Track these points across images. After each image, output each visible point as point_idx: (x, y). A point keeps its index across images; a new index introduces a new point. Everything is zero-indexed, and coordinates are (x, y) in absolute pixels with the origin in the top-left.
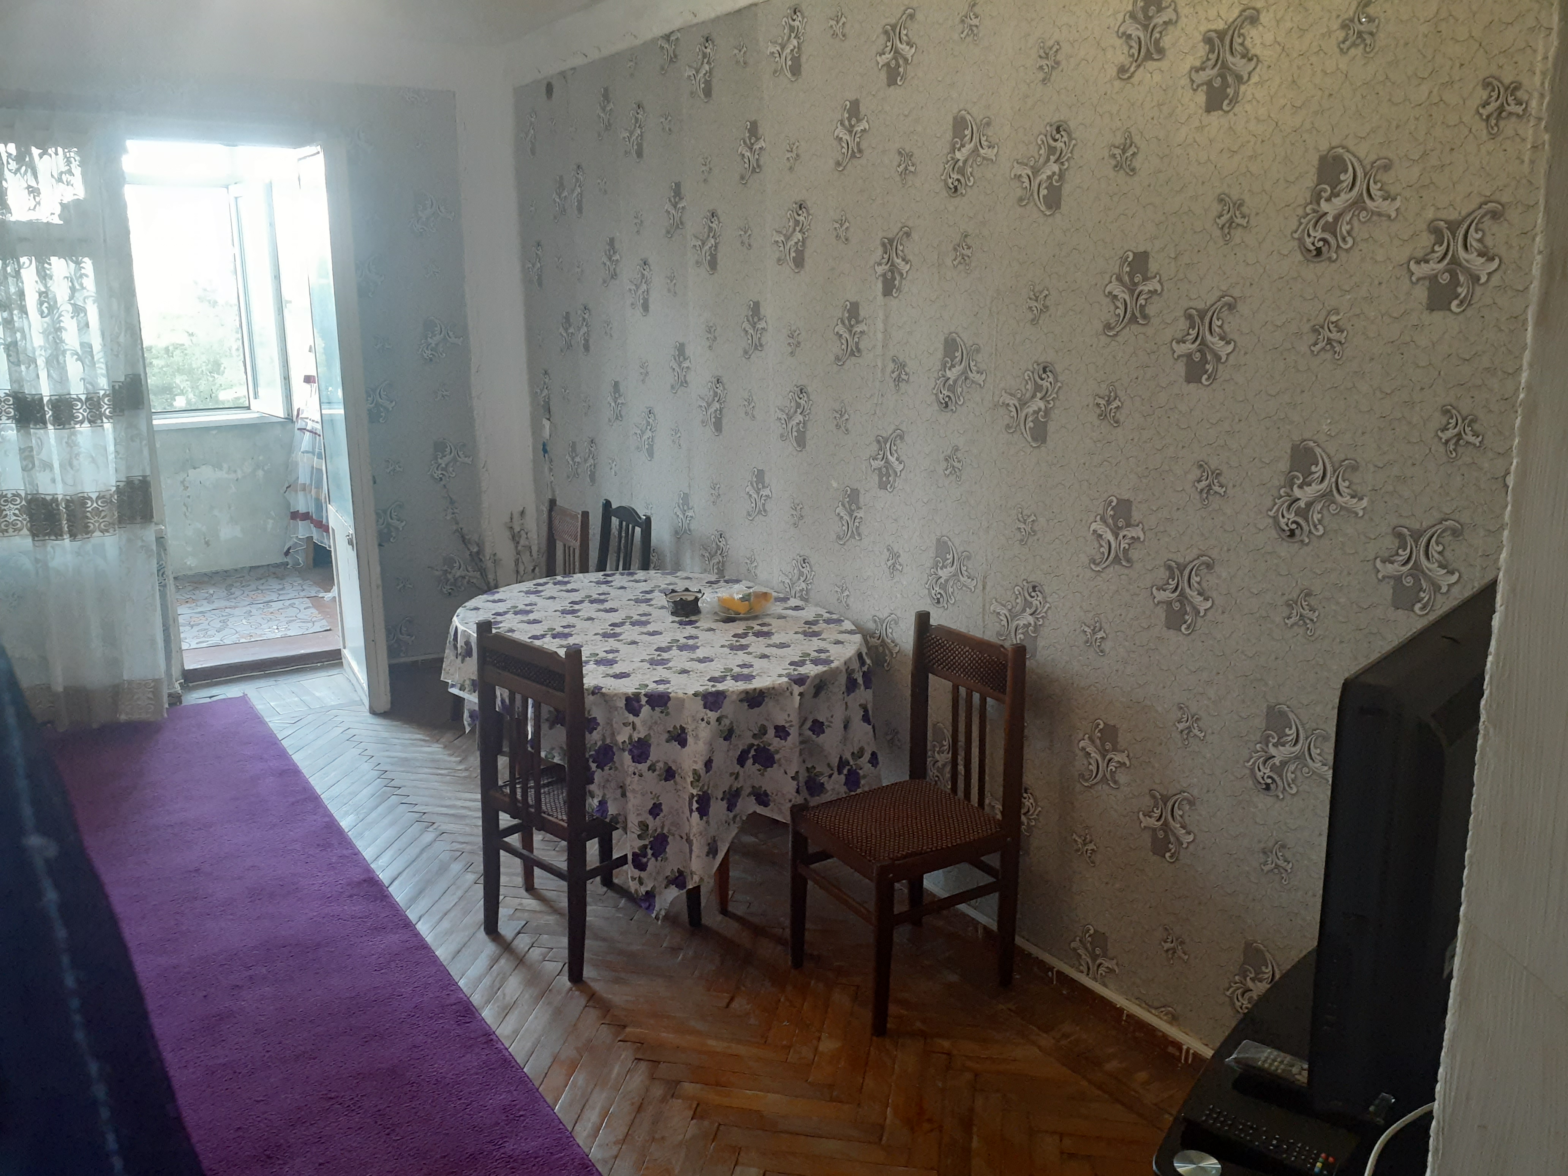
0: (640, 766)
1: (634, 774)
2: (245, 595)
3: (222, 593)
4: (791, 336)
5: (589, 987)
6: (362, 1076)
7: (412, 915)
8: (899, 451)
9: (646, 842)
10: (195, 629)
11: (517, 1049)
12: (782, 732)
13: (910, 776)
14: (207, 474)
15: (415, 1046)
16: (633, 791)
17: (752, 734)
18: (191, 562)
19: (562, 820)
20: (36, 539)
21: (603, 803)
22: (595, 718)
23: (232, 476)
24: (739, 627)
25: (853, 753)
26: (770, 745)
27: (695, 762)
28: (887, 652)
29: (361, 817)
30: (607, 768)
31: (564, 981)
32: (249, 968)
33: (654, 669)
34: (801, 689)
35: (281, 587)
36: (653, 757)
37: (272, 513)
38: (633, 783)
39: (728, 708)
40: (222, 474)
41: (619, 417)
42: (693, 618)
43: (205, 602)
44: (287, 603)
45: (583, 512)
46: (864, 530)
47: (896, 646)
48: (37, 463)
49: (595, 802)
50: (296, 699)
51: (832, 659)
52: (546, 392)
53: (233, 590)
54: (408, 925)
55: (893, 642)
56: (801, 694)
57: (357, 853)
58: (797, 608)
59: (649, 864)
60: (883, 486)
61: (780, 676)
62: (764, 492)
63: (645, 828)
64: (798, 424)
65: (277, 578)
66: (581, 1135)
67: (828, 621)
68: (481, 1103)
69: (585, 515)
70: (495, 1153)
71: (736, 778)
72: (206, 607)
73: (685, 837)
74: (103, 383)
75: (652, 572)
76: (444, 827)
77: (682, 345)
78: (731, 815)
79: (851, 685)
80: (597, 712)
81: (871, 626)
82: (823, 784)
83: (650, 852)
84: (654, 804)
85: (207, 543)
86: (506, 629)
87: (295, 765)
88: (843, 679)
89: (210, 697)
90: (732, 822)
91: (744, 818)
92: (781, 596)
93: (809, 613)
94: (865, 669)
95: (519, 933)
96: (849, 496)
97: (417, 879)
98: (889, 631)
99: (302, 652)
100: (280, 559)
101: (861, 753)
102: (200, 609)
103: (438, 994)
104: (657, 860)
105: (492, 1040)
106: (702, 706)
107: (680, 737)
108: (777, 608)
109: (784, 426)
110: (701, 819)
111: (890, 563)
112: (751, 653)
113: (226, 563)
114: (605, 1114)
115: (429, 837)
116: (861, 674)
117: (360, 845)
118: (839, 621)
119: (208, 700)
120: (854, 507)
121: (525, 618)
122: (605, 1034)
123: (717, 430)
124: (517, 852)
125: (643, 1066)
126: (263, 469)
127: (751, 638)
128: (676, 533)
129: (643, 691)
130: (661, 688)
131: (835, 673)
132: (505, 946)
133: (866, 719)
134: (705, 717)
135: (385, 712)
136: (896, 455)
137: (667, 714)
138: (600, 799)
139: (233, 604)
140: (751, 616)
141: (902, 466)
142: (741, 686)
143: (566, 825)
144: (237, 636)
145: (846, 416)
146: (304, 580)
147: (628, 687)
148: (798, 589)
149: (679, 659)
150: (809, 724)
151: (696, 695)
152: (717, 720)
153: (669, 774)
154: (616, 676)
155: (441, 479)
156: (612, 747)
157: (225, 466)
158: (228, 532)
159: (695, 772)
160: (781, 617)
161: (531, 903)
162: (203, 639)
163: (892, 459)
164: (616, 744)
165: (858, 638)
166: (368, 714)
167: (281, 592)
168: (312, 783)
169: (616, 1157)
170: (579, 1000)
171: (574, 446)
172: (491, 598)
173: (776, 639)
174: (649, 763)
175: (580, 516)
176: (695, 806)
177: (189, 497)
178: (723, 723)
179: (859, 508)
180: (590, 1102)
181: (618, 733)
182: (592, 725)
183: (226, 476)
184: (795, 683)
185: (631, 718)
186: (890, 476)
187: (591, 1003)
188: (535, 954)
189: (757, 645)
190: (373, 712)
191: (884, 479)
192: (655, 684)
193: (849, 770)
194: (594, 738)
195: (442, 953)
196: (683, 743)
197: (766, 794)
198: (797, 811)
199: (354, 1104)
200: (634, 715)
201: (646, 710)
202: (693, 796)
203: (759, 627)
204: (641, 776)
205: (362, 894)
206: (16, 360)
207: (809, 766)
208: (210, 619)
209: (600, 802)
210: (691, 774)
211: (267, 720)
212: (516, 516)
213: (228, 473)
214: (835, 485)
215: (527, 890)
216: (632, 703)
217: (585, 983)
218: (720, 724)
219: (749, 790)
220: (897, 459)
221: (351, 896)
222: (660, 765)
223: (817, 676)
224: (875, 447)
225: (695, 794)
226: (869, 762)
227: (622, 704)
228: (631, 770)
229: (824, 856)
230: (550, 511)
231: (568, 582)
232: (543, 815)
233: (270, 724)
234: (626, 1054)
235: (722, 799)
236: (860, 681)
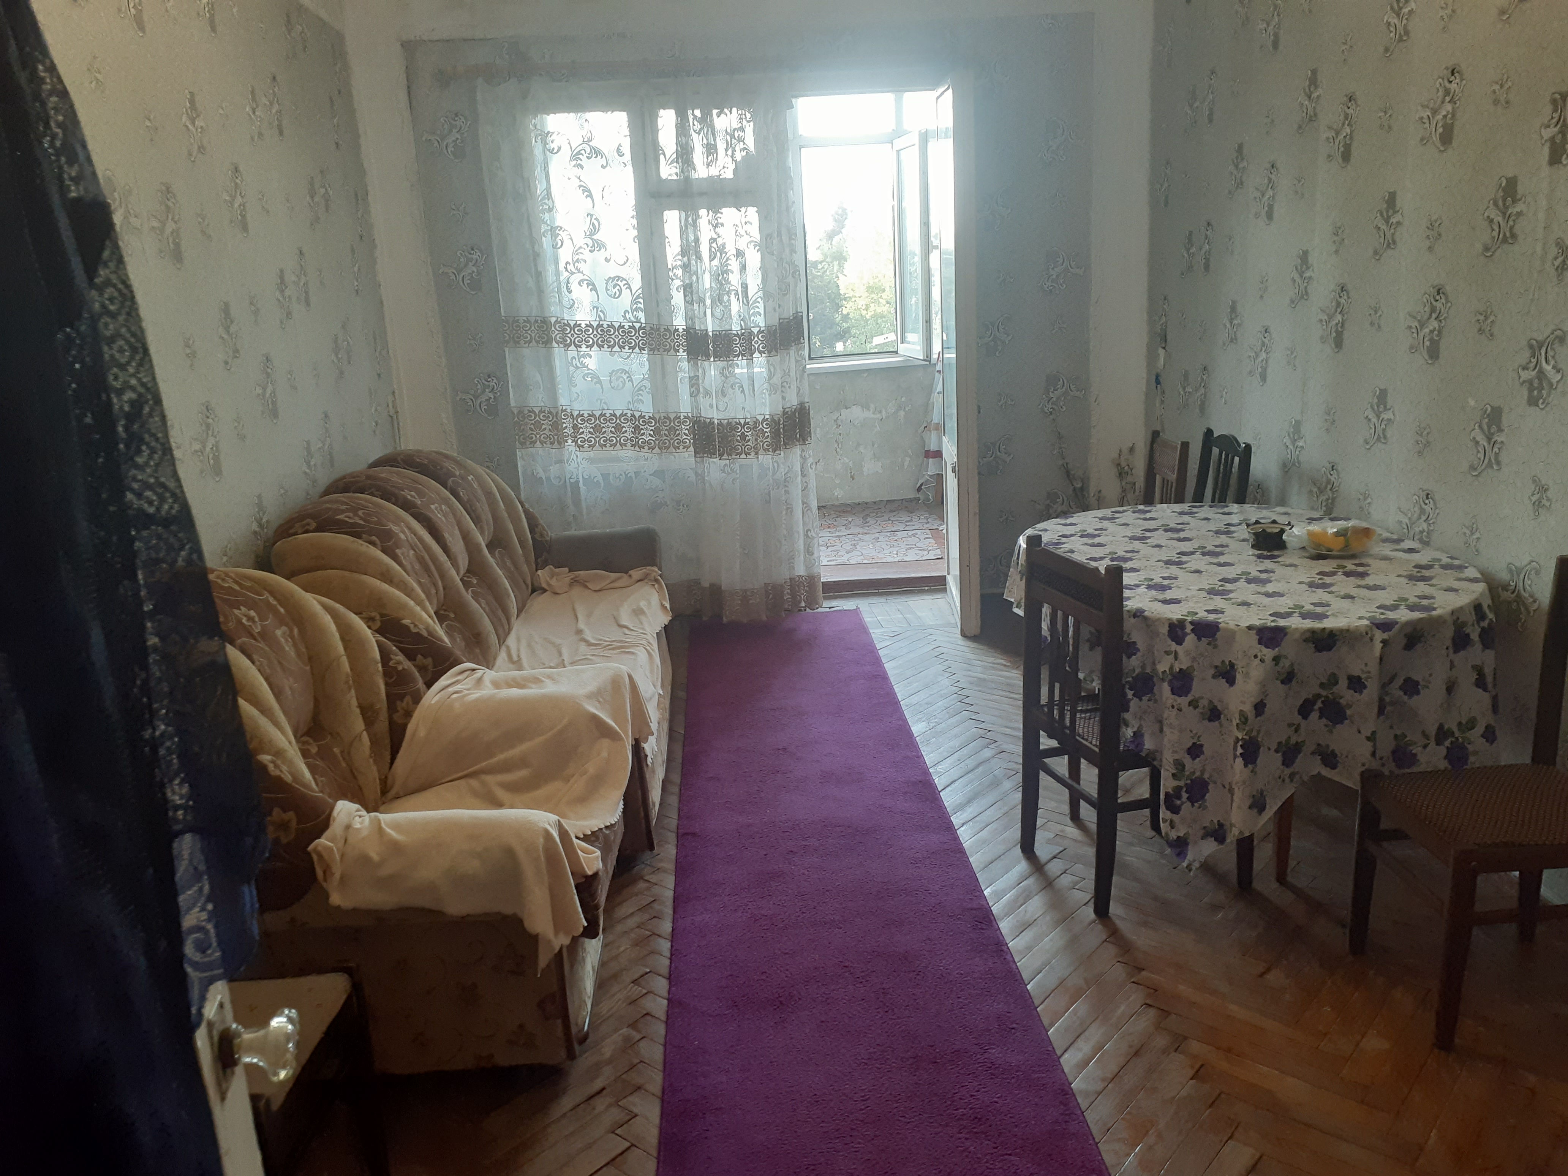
0: (1180, 700)
1: (1173, 707)
2: (878, 524)
3: (859, 521)
4: (1431, 227)
5: (1114, 924)
6: (876, 953)
7: (956, 820)
8: (1557, 357)
9: (1181, 783)
10: (830, 549)
11: (1025, 965)
12: (1356, 683)
13: (1533, 759)
14: (856, 413)
15: (929, 939)
16: (1171, 726)
17: (1319, 682)
18: (838, 493)
19: (1095, 745)
20: (698, 455)
21: (1138, 735)
22: (1134, 643)
23: (878, 416)
24: (1327, 566)
25: (1460, 724)
26: (1341, 698)
27: (1243, 703)
28: (1523, 609)
29: (932, 725)
30: (1145, 698)
31: (1089, 912)
32: (805, 839)
33: (1211, 599)
34: (1385, 636)
35: (909, 519)
36: (1196, 692)
37: (909, 451)
38: (1170, 716)
39: (1288, 648)
40: (869, 414)
41: (1233, 340)
42: (1276, 553)
43: (843, 528)
44: (911, 533)
45: (1183, 443)
46: (1504, 458)
47: (1535, 601)
48: (701, 390)
49: (1129, 732)
50: (900, 616)
51: (1435, 606)
52: (1164, 320)
53: (869, 519)
54: (950, 829)
55: (1531, 596)
56: (1384, 642)
57: (920, 756)
58: (1411, 551)
59: (1183, 807)
60: (1533, 402)
61: (1360, 618)
62: (1386, 416)
63: (1180, 767)
64: (1432, 332)
65: (908, 511)
66: (1068, 1061)
67: (1445, 567)
68: (978, 1006)
69: (1185, 446)
70: (978, 1056)
71: (1296, 731)
72: (843, 532)
73: (1227, 786)
74: (761, 321)
75: (1246, 506)
76: (1005, 747)
77: (1305, 253)
78: (1287, 771)
79: (1461, 641)
80: (1137, 637)
81: (1504, 576)
82: (1415, 755)
83: (1185, 796)
84: (1194, 744)
85: (853, 477)
86: (1067, 549)
87: (885, 672)
88: (1449, 633)
89: (830, 608)
90: (1287, 780)
91: (1306, 778)
92: (1395, 537)
93: (1422, 558)
94: (1485, 624)
95: (1054, 857)
96: (1488, 415)
97: (968, 788)
98: (1527, 582)
99: (913, 575)
100: (912, 495)
101: (1471, 724)
102: (838, 534)
103: (961, 897)
104: (1193, 805)
105: (1002, 950)
106: (1257, 641)
107: (1227, 674)
108: (1386, 550)
109: (1415, 335)
110: (1246, 766)
111: (1534, 498)
112: (1333, 593)
113: (866, 496)
114: (1099, 1047)
115: (987, 753)
116: (1478, 630)
117: (924, 750)
118: (1461, 568)
119: (828, 610)
120: (1494, 428)
121: (1090, 541)
122: (1119, 972)
123: (1337, 347)
124: (1065, 781)
125: (1152, 1012)
126: (904, 410)
127: (1340, 577)
128: (1284, 465)
129: (1189, 619)
130: (1212, 617)
131: (1438, 622)
132: (1037, 866)
133: (1481, 683)
134: (1259, 655)
135: (975, 636)
136: (1552, 362)
137: (1215, 647)
138: (1135, 729)
139: (865, 531)
140: (1347, 554)
141: (1559, 377)
142: (1308, 624)
143: (1097, 750)
144: (862, 557)
145: (1492, 318)
146: (930, 514)
147: (1174, 613)
148: (1417, 530)
149: (1243, 591)
150: (1399, 681)
151: (1250, 628)
152: (1274, 659)
153: (1214, 714)
154: (1165, 602)
155: (1051, 413)
156: (1153, 677)
157: (872, 406)
158: (871, 467)
159: (1242, 713)
160: (1386, 558)
161: (1072, 831)
162: (834, 558)
163: (1548, 368)
164: (1157, 675)
165: (1481, 587)
166: (960, 636)
167: (908, 524)
168: (896, 689)
169: (1099, 1094)
170: (1098, 933)
171: (1186, 376)
172: (1063, 521)
173: (1369, 581)
174: (1190, 697)
175: (1179, 446)
176: (1240, 751)
177: (840, 434)
178: (1281, 664)
179: (1500, 430)
180: (1086, 1033)
181: (1159, 662)
182: (1131, 649)
183: (873, 416)
184: (1378, 628)
185: (1174, 646)
186: (1543, 389)
187: (1111, 939)
188: (1065, 881)
189: (1343, 584)
190: (963, 634)
191: (1536, 392)
192: (1206, 613)
193: (1452, 743)
194: (1133, 664)
195: (975, 860)
196: (1231, 681)
197: (1334, 754)
198: (1369, 778)
199: (863, 977)
200: (1177, 644)
201: (1191, 639)
202: (1237, 740)
203: (1354, 567)
204: (1180, 710)
205: (916, 793)
206: (690, 300)
207: (1399, 733)
208: (843, 542)
209: (1135, 733)
210: (1237, 716)
211: (871, 631)
212: (1125, 451)
213: (874, 413)
214: (1472, 403)
215: (1072, 819)
216: (1176, 630)
217: (1109, 918)
218: (1276, 665)
219: (1313, 748)
220: (1554, 367)
221: (906, 793)
222: (1203, 703)
223: (1408, 623)
224: (1527, 354)
225: (1240, 738)
226: (1482, 736)
227: (1164, 630)
228: (1170, 702)
229: (1397, 835)
230: (1153, 442)
231: (1149, 511)
232: (1078, 738)
233: (873, 635)
234: (1136, 997)
235: (1277, 751)
236: (1475, 636)
